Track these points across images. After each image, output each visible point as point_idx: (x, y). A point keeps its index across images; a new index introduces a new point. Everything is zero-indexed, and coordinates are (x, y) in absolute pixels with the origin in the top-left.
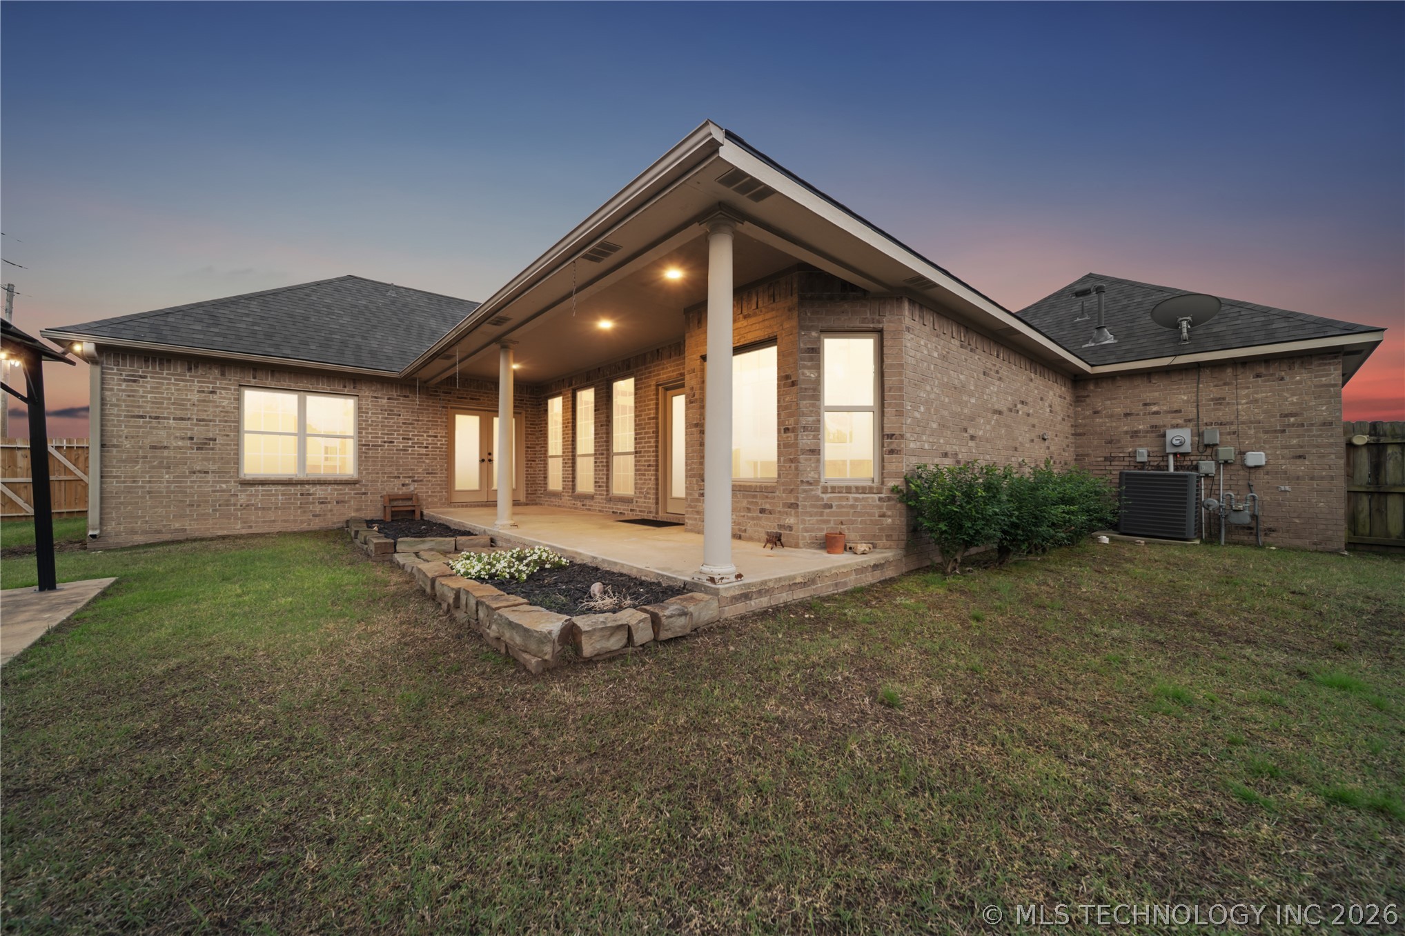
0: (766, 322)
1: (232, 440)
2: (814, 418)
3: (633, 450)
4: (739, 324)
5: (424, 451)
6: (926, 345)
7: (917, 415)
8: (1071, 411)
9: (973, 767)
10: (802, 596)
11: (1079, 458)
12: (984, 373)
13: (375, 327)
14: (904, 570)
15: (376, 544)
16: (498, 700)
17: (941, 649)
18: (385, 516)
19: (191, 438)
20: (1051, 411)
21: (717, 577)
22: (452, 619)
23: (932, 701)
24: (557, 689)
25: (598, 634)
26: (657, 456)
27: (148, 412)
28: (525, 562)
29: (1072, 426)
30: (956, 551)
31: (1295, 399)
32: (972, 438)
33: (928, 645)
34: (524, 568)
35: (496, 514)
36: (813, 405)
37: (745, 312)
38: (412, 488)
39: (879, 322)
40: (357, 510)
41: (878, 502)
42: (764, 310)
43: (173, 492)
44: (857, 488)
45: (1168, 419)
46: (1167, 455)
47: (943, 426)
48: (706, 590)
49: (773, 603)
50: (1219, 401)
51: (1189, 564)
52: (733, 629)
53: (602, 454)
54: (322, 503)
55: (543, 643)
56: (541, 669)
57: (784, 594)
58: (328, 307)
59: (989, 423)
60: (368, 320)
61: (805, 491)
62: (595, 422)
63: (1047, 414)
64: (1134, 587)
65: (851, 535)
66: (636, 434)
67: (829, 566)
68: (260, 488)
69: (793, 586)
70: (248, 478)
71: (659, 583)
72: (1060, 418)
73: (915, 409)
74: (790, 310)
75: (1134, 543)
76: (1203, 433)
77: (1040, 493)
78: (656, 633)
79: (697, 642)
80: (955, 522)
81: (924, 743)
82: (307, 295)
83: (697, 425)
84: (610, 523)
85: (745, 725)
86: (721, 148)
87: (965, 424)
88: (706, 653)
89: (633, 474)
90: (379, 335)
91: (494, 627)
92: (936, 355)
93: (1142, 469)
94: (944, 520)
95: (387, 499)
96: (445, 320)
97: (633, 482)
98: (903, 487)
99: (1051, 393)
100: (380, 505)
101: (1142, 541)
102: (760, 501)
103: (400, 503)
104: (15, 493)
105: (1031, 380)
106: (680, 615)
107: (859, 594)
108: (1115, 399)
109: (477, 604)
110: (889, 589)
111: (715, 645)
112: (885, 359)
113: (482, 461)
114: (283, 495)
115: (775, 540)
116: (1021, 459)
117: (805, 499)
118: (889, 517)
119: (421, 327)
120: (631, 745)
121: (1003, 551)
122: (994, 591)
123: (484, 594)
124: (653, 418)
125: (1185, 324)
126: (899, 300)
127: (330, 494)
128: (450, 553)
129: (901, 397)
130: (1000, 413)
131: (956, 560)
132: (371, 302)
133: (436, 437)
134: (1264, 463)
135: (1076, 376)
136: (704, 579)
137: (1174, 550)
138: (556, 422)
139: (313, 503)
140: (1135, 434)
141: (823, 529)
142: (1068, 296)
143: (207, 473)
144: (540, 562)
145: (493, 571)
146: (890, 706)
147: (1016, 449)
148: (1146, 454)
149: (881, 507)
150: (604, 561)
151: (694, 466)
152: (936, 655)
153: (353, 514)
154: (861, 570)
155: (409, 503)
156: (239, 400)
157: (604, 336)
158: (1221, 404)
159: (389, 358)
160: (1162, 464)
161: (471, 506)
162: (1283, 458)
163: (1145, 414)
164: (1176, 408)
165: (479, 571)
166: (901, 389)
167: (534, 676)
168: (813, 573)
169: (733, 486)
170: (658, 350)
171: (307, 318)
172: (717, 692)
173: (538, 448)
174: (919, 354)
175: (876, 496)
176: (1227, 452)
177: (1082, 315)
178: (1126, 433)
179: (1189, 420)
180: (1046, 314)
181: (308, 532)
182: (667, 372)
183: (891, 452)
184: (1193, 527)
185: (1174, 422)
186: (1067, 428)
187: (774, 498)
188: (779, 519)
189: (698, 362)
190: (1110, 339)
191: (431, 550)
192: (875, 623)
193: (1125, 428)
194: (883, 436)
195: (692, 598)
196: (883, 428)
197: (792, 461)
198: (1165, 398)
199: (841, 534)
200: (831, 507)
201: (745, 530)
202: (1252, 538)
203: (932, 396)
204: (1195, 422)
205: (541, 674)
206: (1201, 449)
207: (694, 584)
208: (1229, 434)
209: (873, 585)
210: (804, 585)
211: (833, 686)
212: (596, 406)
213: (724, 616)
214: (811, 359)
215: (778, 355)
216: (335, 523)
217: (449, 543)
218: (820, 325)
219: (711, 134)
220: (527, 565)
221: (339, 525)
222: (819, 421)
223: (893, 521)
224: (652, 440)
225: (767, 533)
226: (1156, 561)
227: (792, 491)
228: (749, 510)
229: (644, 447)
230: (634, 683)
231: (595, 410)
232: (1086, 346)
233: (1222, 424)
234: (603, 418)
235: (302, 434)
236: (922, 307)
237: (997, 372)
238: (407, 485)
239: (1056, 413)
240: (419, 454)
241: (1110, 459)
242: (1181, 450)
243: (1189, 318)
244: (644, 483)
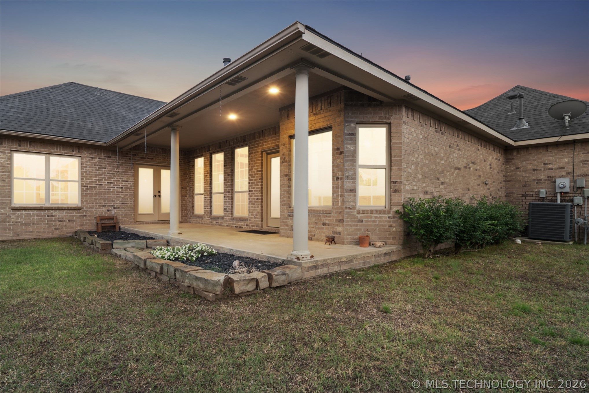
0: (326, 118)
1: (7, 183)
2: (353, 172)
3: (247, 190)
4: (311, 119)
5: (120, 190)
6: (415, 132)
7: (410, 170)
8: (503, 168)
9: (420, 333)
10: (345, 268)
11: (508, 195)
12: (450, 147)
13: (89, 114)
14: (402, 256)
15: (101, 244)
16: (195, 312)
17: (415, 291)
18: (98, 229)
20: (490, 168)
21: (300, 257)
22: (159, 280)
23: (406, 310)
24: (224, 307)
25: (242, 282)
26: (262, 193)
28: (194, 251)
29: (504, 176)
30: (431, 245)
32: (442, 183)
33: (408, 289)
34: (194, 255)
35: (169, 228)
36: (352, 165)
37: (314, 112)
38: (113, 212)
39: (389, 119)
40: (81, 225)
41: (388, 219)
42: (325, 111)
44: (376, 211)
45: (557, 173)
46: (557, 193)
47: (425, 177)
48: (295, 264)
49: (330, 272)
50: (585, 162)
51: (561, 254)
52: (310, 283)
53: (229, 192)
54: (60, 221)
55: (215, 286)
56: (214, 299)
57: (336, 267)
58: (60, 102)
59: (452, 175)
60: (85, 110)
61: (348, 213)
62: (224, 173)
63: (488, 170)
64: (526, 265)
65: (373, 237)
66: (249, 180)
67: (360, 253)
68: (24, 212)
69: (341, 263)
70: (16, 206)
71: (269, 261)
72: (496, 172)
73: (409, 167)
74: (339, 111)
75: (535, 243)
76: (576, 180)
77: (477, 215)
78: (270, 283)
79: (291, 289)
80: (430, 230)
81: (399, 326)
82: (47, 95)
83: (286, 175)
84: (235, 232)
85: (317, 319)
86: (303, 35)
87: (438, 175)
88: (296, 293)
89: (248, 204)
90: (92, 120)
91: (187, 281)
92: (421, 137)
93: (543, 201)
94: (423, 228)
95: (99, 219)
96: (130, 110)
97: (248, 209)
98: (402, 211)
99: (491, 157)
100: (94, 222)
101: (540, 242)
102: (323, 219)
103: (106, 221)
105: (478, 150)
106: (282, 275)
107: (377, 268)
108: (528, 160)
109: (175, 271)
110: (393, 266)
111: (300, 290)
112: (392, 140)
113: (155, 196)
114: (37, 216)
115: (331, 240)
116: (471, 196)
117: (348, 217)
118: (394, 227)
119: (116, 114)
120: (264, 327)
121: (457, 247)
122: (449, 266)
123: (177, 265)
124: (260, 171)
125: (567, 117)
126: (400, 106)
127: (65, 216)
128: (144, 249)
129: (401, 161)
130: (459, 169)
131: (430, 251)
132: (85, 99)
133: (127, 181)
135: (506, 147)
136: (294, 258)
137: (556, 247)
138: (200, 173)
139: (55, 221)
140: (539, 181)
141: (358, 234)
142: (504, 99)
144: (201, 252)
145: (177, 256)
146: (386, 312)
147: (469, 190)
148: (545, 193)
149: (389, 222)
150: (237, 251)
151: (285, 199)
152: (411, 293)
153: (78, 228)
154: (378, 256)
155: (112, 221)
156: (11, 159)
157: (232, 123)
158: (586, 164)
159: (99, 134)
160: (554, 198)
161: (148, 223)
163: (544, 170)
164: (561, 166)
165: (169, 256)
166: (401, 156)
167: (211, 302)
168: (352, 256)
169: (309, 210)
170: (262, 131)
171: (48, 109)
172: (302, 308)
173: (188, 189)
174: (411, 137)
175: (387, 216)
177: (512, 111)
178: (534, 180)
179: (569, 173)
180: (492, 109)
181: (52, 238)
182: (268, 144)
183: (395, 191)
184: (568, 234)
185: (561, 174)
186: (501, 177)
187: (331, 217)
188: (333, 228)
189: (287, 139)
190: (525, 125)
191: (133, 247)
192: (383, 280)
193: (534, 178)
194: (391, 182)
195: (288, 267)
196: (390, 178)
197: (340, 196)
198: (556, 161)
199: (367, 236)
200: (362, 221)
201: (314, 235)
203: (419, 160)
204: (571, 174)
205: (215, 301)
206: (575, 190)
207: (288, 261)
209: (384, 264)
210: (346, 262)
211: (359, 305)
212: (224, 163)
213: (304, 277)
214: (351, 139)
215: (333, 136)
216: (68, 233)
217: (143, 243)
218: (356, 120)
219: (298, 28)
220: (195, 253)
221: (71, 234)
222: (355, 174)
223: (396, 229)
224: (259, 184)
225: (327, 237)
226: (544, 252)
227: (340, 212)
228: (316, 223)
229: (254, 188)
230: (261, 305)
231: (224, 166)
232: (513, 129)
233: (586, 175)
234: (229, 171)
235: (48, 179)
236: (413, 110)
237: (458, 146)
238: (111, 210)
239: (494, 169)
240: (117, 192)
241: (525, 196)
242: (564, 190)
243: (569, 114)
244: (254, 209)
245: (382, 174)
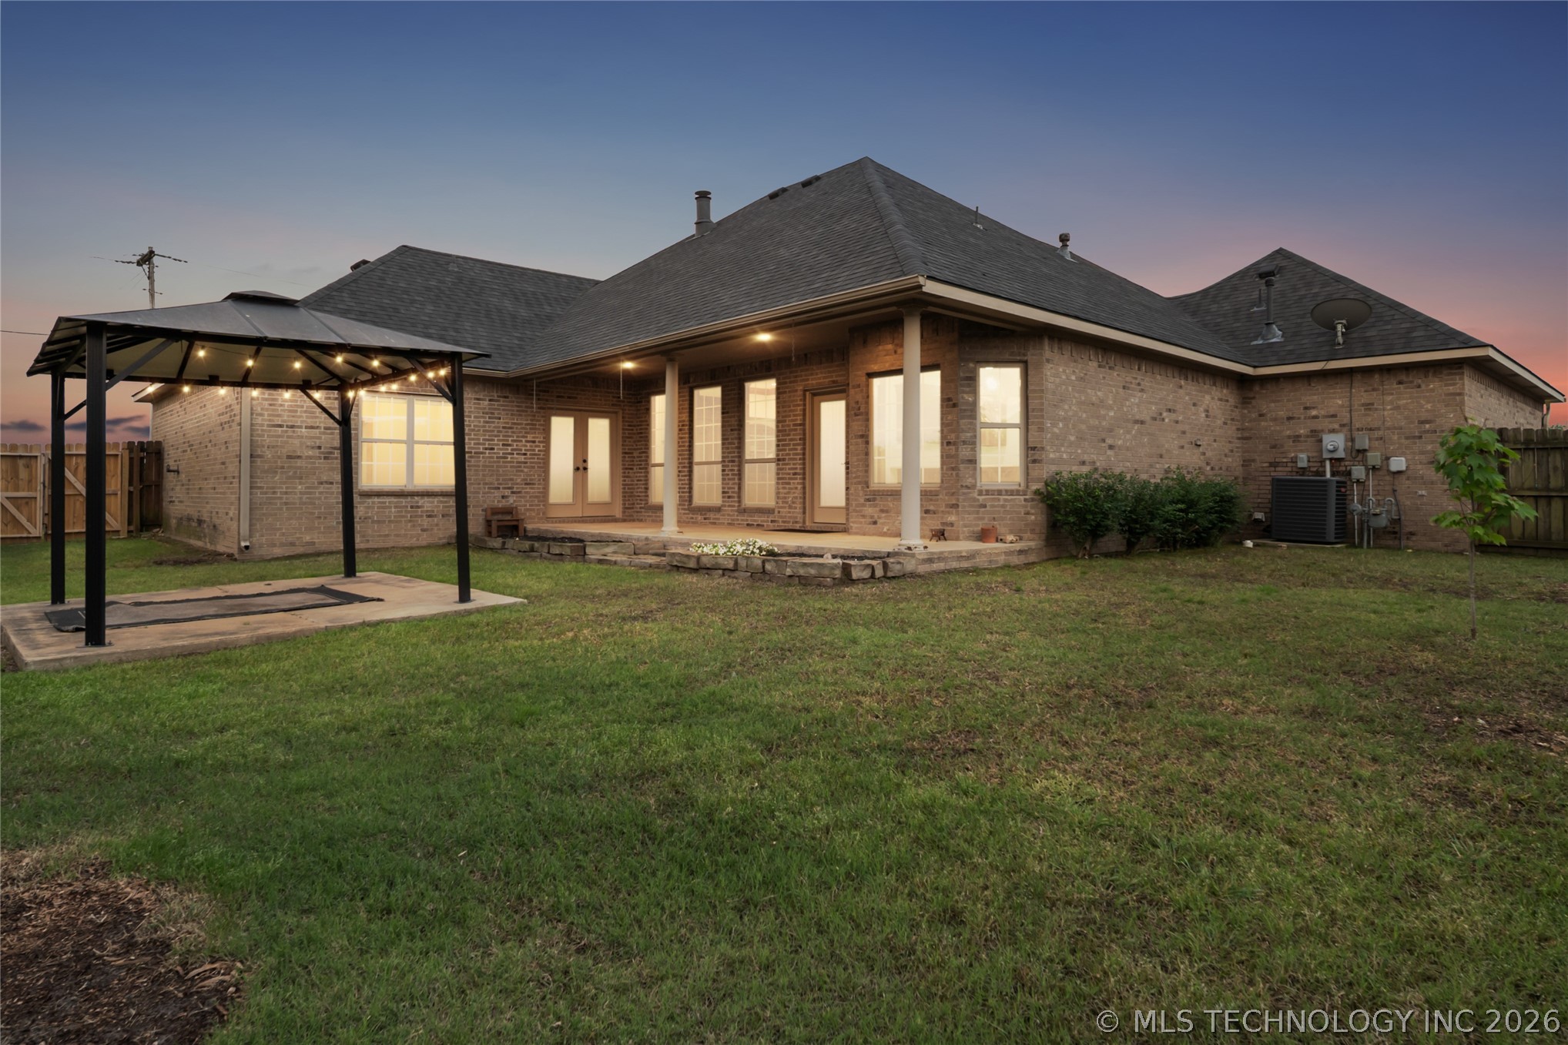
0: (935, 355)
2: (972, 434)
3: (772, 455)
5: (522, 458)
6: (1064, 371)
7: (1056, 430)
8: (1235, 414)
11: (1246, 463)
12: (1124, 387)
14: (1045, 557)
19: (320, 448)
20: (1207, 416)
21: (912, 548)
22: (734, 578)
25: (858, 568)
26: (803, 464)
27: (285, 421)
29: (1238, 429)
30: (1085, 540)
31: (1429, 406)
32: (1111, 447)
33: (1045, 579)
36: (971, 423)
38: (511, 500)
39: (1024, 355)
41: (1023, 502)
42: (928, 340)
43: (305, 503)
44: (1006, 491)
45: (1326, 424)
46: (1324, 460)
47: (1081, 438)
48: (906, 555)
49: (947, 568)
50: (1368, 406)
53: (733, 461)
54: (429, 516)
55: (834, 569)
56: (832, 584)
58: (406, 292)
59: (1129, 432)
61: (964, 494)
62: (723, 426)
63: (1202, 420)
65: (1001, 529)
66: (778, 440)
67: (984, 549)
68: (376, 500)
70: (365, 489)
72: (1219, 422)
73: (1054, 425)
74: (951, 344)
76: (1355, 438)
78: (886, 572)
79: (910, 580)
80: (1082, 516)
83: (859, 437)
86: (925, 286)
87: (1103, 435)
89: (774, 482)
90: (467, 326)
91: (788, 570)
92: (1073, 378)
93: (1303, 474)
94: (1073, 515)
95: (489, 512)
97: (774, 492)
98: (1043, 490)
99: (1208, 397)
100: (481, 519)
101: (1284, 545)
102: (925, 504)
103: (504, 516)
104: (18, 509)
105: (1181, 387)
106: (898, 565)
107: (1008, 568)
108: (1278, 401)
109: (763, 562)
110: (1030, 568)
112: (1028, 386)
113: (577, 469)
114: (396, 507)
115: (940, 535)
116: (1166, 466)
117: (964, 500)
118: (1033, 514)
119: (499, 310)
124: (800, 425)
125: (1339, 327)
126: (1041, 338)
127: (437, 507)
129: (1042, 417)
130: (1142, 422)
131: (1085, 548)
132: (440, 282)
133: (534, 442)
134: (1404, 468)
135: (1242, 376)
136: (903, 549)
139: (422, 516)
140: (1296, 438)
141: (979, 524)
143: (332, 483)
145: (736, 552)
146: (1018, 591)
147: (1161, 456)
148: (1306, 459)
149: (1026, 507)
150: (810, 548)
151: (857, 474)
152: (1048, 581)
154: (1009, 553)
155: (509, 517)
156: (358, 405)
158: (1370, 409)
160: (1320, 469)
161: (568, 521)
162: (1421, 463)
163: (1305, 418)
164: (1332, 413)
166: (1042, 410)
167: (829, 587)
170: (806, 355)
173: (639, 455)
174: (1058, 380)
175: (1022, 498)
176: (1374, 458)
177: (1259, 304)
178: (1289, 437)
179: (1343, 426)
182: (818, 378)
183: (1034, 461)
185: (1331, 426)
186: (1231, 431)
187: (937, 500)
188: (942, 518)
189: (862, 376)
190: (1276, 336)
191: (615, 553)
193: (1288, 432)
194: (1028, 448)
195: (902, 558)
196: (1027, 442)
197: (953, 469)
198: (1323, 403)
199: (993, 527)
200: (985, 506)
202: (1397, 542)
203: (1070, 413)
204: (1348, 427)
206: (1354, 454)
207: (896, 553)
208: (1377, 439)
209: (1017, 565)
210: (968, 558)
211: (990, 588)
212: (723, 408)
213: (920, 570)
214: (969, 386)
215: (942, 378)
216: (440, 539)
217: (629, 547)
218: (977, 357)
219: (919, 282)
220: (758, 549)
221: (444, 541)
222: (975, 436)
223: (1036, 518)
224: (799, 447)
227: (953, 494)
229: (789, 454)
231: (723, 413)
232: (1255, 343)
233: (1371, 429)
234: (734, 422)
235: (410, 442)
236: (1060, 340)
237: (1139, 384)
238: (507, 497)
239: (1215, 417)
240: (518, 462)
241: (1274, 465)
242: (1336, 455)
243: (1344, 321)
244: (789, 493)
245: (1014, 437)
